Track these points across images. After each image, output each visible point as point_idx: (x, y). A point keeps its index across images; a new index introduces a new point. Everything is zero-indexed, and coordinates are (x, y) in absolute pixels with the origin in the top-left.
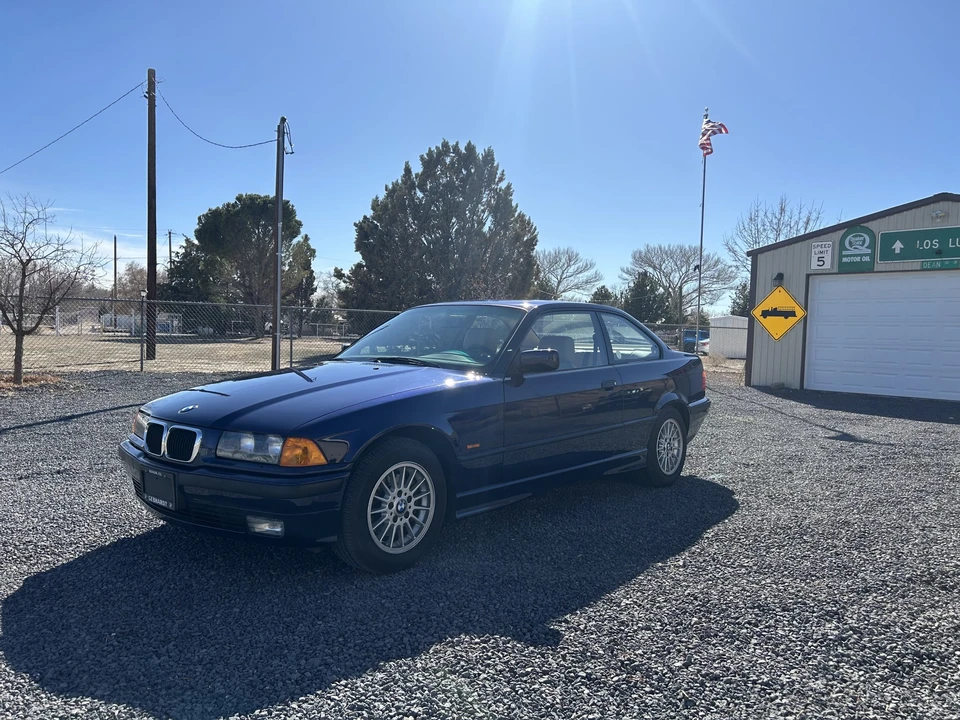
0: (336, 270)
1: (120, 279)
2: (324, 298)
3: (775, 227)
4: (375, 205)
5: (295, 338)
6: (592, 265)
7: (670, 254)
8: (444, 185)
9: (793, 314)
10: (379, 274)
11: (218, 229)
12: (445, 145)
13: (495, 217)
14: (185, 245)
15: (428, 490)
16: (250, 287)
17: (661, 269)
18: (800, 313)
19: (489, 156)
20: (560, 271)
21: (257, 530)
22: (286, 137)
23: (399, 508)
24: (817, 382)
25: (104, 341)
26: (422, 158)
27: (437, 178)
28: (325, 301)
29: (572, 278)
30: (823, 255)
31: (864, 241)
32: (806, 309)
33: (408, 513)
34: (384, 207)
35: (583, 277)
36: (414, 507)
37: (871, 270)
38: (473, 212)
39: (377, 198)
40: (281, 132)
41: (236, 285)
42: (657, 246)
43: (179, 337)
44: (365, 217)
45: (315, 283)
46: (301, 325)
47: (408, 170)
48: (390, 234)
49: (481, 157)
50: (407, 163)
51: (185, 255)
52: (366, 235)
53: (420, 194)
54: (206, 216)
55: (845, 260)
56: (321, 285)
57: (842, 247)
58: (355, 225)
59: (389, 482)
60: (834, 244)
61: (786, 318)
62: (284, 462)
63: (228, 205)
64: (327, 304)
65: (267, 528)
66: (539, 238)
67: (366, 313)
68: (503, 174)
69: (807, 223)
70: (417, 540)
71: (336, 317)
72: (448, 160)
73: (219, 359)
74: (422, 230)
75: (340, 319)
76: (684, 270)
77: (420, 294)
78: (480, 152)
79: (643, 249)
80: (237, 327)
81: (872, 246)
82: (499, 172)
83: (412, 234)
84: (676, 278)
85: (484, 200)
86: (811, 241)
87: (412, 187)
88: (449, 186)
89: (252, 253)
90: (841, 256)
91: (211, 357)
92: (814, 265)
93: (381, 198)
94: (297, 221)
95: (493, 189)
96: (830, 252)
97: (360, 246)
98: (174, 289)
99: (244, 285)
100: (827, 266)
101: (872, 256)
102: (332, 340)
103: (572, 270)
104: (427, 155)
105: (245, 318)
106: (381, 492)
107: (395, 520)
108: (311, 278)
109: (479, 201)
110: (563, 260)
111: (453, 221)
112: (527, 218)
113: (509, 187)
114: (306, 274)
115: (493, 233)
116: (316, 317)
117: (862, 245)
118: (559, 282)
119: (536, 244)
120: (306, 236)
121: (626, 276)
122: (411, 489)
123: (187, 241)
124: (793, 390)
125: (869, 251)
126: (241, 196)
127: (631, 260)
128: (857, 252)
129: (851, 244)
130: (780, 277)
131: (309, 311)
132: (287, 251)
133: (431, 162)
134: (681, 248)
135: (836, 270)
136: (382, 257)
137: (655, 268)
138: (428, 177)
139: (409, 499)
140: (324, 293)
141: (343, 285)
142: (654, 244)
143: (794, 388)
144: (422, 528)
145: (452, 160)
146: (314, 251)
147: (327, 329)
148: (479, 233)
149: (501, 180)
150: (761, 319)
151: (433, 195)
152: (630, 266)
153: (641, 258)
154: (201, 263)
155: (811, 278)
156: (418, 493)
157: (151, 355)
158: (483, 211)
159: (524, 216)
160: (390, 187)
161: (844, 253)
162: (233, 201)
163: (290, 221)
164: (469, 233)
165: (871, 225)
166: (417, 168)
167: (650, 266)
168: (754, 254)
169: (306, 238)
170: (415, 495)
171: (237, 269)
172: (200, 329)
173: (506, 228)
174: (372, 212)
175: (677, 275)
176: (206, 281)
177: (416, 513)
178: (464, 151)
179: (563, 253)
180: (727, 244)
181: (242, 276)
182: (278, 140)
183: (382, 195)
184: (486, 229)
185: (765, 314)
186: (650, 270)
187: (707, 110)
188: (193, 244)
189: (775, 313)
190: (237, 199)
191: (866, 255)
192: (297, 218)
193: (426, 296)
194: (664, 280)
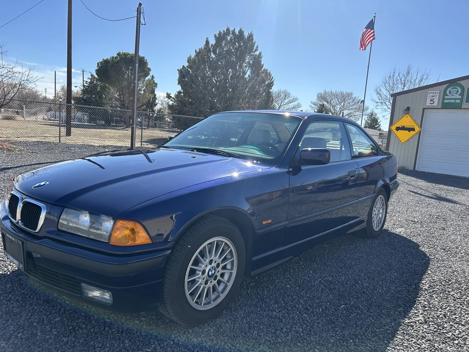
0: (167, 94)
1: (58, 94)
2: (161, 109)
3: (403, 82)
4: (189, 60)
5: (145, 129)
6: (296, 99)
7: (336, 96)
8: (226, 51)
9: (413, 129)
10: (190, 97)
11: (107, 70)
12: (228, 29)
13: (252, 70)
14: (91, 78)
15: (232, 256)
16: (123, 101)
17: (331, 103)
18: (417, 129)
19: (251, 36)
20: (280, 102)
21: (90, 296)
22: (141, 15)
23: (210, 273)
24: (424, 166)
25: (48, 125)
26: (215, 35)
27: (222, 48)
28: (162, 110)
29: (286, 105)
30: (434, 98)
31: (458, 91)
32: (421, 127)
33: (216, 276)
34: (194, 61)
35: (291, 105)
36: (221, 271)
37: (460, 108)
38: (241, 67)
39: (190, 56)
40: (139, 12)
41: (116, 99)
42: (330, 91)
43: (86, 125)
44: (183, 66)
45: (157, 101)
46: (149, 123)
47: (207, 42)
48: (196, 76)
49: (246, 37)
50: (207, 38)
51: (91, 83)
52: (184, 77)
53: (213, 56)
54: (101, 63)
55: (446, 101)
56: (160, 102)
57: (445, 94)
58: (178, 70)
59: (202, 254)
60: (440, 92)
61: (409, 131)
62: (113, 242)
63: (113, 57)
64: (162, 112)
65: (98, 295)
66: (274, 82)
67: (182, 117)
68: (257, 47)
69: (421, 81)
70: (223, 296)
71: (167, 119)
72: (229, 38)
73: (105, 138)
74: (213, 75)
75: (169, 120)
76: (342, 104)
77: (211, 109)
78: (246, 34)
79: (322, 92)
80: (117, 122)
81: (462, 94)
82: (256, 46)
83: (208, 77)
84: (338, 108)
85: (247, 61)
86: (428, 90)
87: (209, 51)
88: (229, 52)
89: (125, 83)
90: (444, 99)
91: (101, 137)
92: (428, 103)
93: (193, 56)
94: (148, 68)
95: (252, 55)
96: (438, 97)
97: (180, 82)
98: (85, 100)
99: (120, 100)
100: (436, 104)
101: (462, 100)
102: (164, 131)
103: (286, 101)
104: (218, 34)
105: (121, 117)
106: (197, 262)
107: (206, 283)
108: (155, 98)
109: (244, 61)
110: (282, 96)
111: (230, 70)
112: (269, 71)
113: (260, 54)
114: (152, 96)
115: (251, 79)
116: (157, 119)
117: (456, 94)
118: (280, 107)
119: (272, 86)
120: (153, 76)
121: (313, 106)
122: (220, 257)
123: (92, 75)
124: (410, 170)
125: (460, 97)
126: (120, 53)
127: (316, 98)
128: (453, 97)
129: (450, 92)
130: (408, 109)
131: (153, 115)
132: (143, 83)
133: (220, 38)
134: (342, 93)
135: (440, 107)
136: (192, 88)
137: (328, 102)
138: (218, 46)
139: (218, 265)
140: (161, 107)
141: (171, 103)
142: (328, 90)
143: (409, 169)
144: (226, 286)
145: (231, 38)
146: (156, 84)
147: (163, 125)
148: (243, 78)
149: (256, 50)
150: (395, 131)
151: (220, 56)
152: (315, 101)
153: (322, 97)
154: (99, 87)
155: (425, 110)
156: (225, 259)
157: (68, 133)
158: (246, 67)
159: (267, 70)
160: (198, 51)
161: (446, 97)
162: (115, 56)
163: (145, 67)
164: (238, 77)
165: (462, 82)
166: (212, 42)
167: (326, 101)
168: (394, 96)
169: (153, 77)
170: (223, 261)
171: (117, 91)
172: (98, 121)
173: (258, 75)
174: (187, 64)
175: (339, 107)
176: (101, 97)
177: (222, 275)
178: (237, 33)
179: (282, 93)
180: (376, 90)
181: (119, 95)
182: (137, 17)
183: (193, 55)
184: (247, 76)
185: (398, 129)
186: (325, 103)
187: (375, 13)
188: (95, 77)
189: (403, 128)
190: (118, 54)
191: (458, 99)
192: (148, 66)
193: (214, 110)
194: (332, 109)
